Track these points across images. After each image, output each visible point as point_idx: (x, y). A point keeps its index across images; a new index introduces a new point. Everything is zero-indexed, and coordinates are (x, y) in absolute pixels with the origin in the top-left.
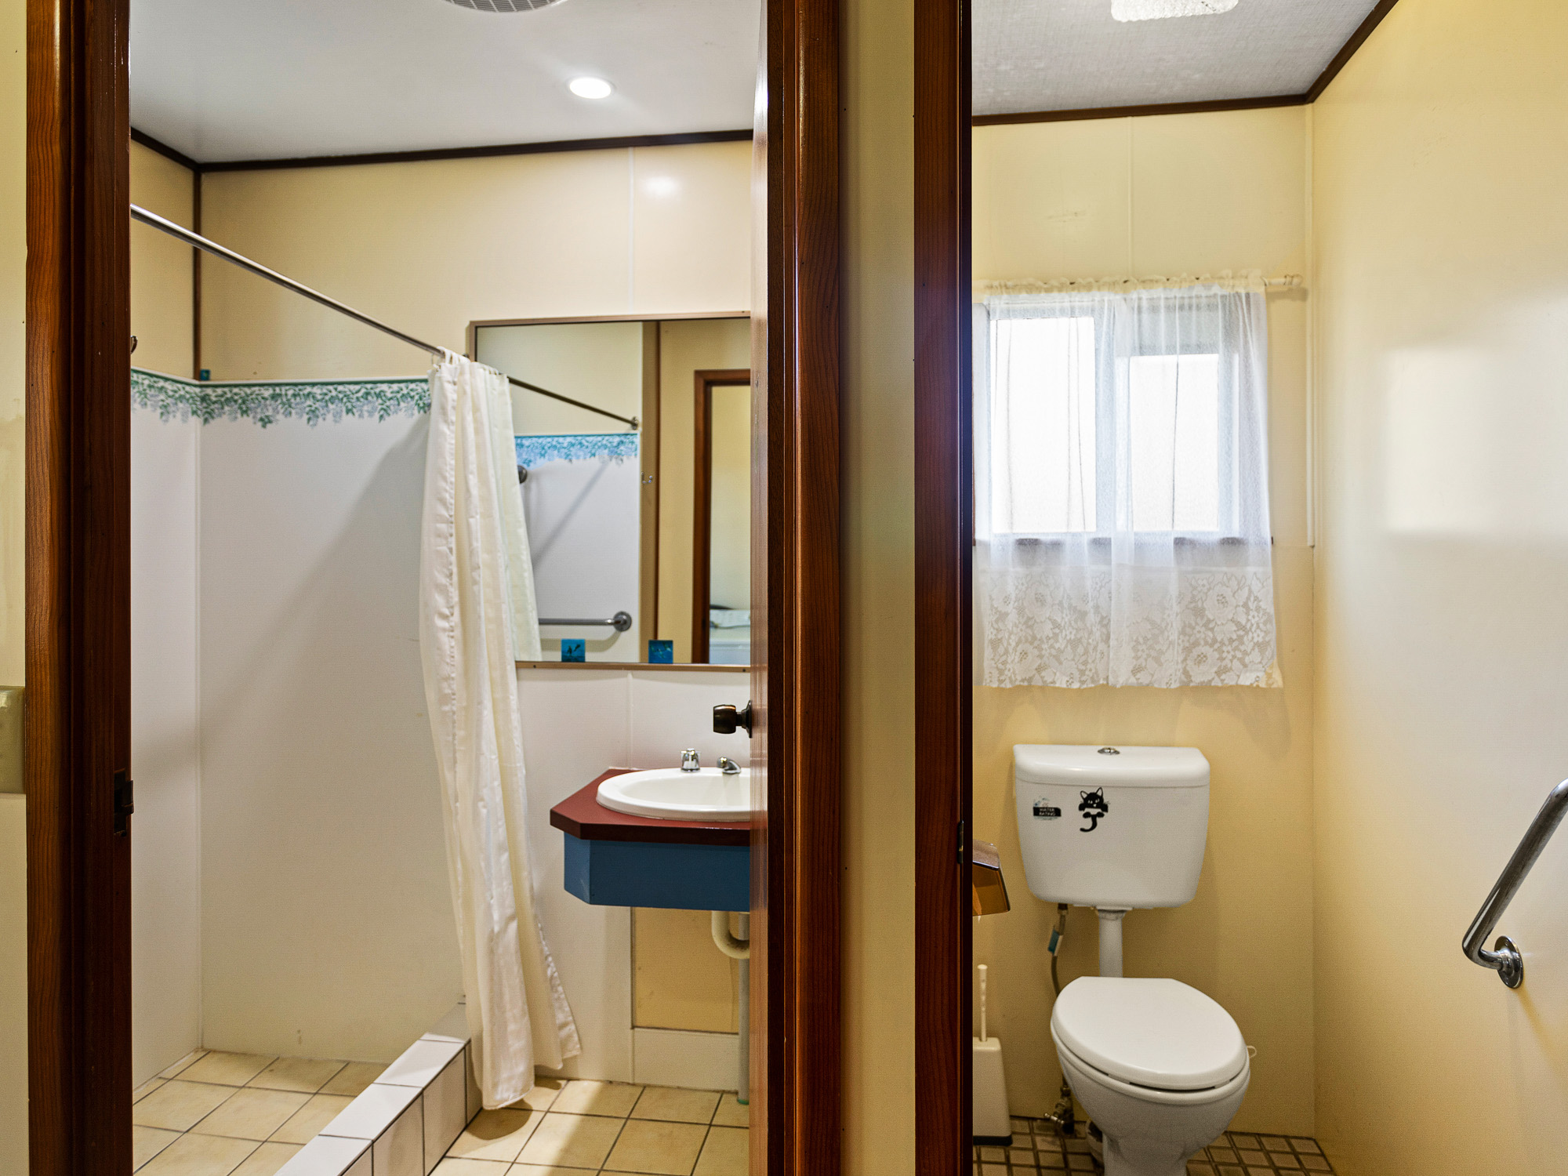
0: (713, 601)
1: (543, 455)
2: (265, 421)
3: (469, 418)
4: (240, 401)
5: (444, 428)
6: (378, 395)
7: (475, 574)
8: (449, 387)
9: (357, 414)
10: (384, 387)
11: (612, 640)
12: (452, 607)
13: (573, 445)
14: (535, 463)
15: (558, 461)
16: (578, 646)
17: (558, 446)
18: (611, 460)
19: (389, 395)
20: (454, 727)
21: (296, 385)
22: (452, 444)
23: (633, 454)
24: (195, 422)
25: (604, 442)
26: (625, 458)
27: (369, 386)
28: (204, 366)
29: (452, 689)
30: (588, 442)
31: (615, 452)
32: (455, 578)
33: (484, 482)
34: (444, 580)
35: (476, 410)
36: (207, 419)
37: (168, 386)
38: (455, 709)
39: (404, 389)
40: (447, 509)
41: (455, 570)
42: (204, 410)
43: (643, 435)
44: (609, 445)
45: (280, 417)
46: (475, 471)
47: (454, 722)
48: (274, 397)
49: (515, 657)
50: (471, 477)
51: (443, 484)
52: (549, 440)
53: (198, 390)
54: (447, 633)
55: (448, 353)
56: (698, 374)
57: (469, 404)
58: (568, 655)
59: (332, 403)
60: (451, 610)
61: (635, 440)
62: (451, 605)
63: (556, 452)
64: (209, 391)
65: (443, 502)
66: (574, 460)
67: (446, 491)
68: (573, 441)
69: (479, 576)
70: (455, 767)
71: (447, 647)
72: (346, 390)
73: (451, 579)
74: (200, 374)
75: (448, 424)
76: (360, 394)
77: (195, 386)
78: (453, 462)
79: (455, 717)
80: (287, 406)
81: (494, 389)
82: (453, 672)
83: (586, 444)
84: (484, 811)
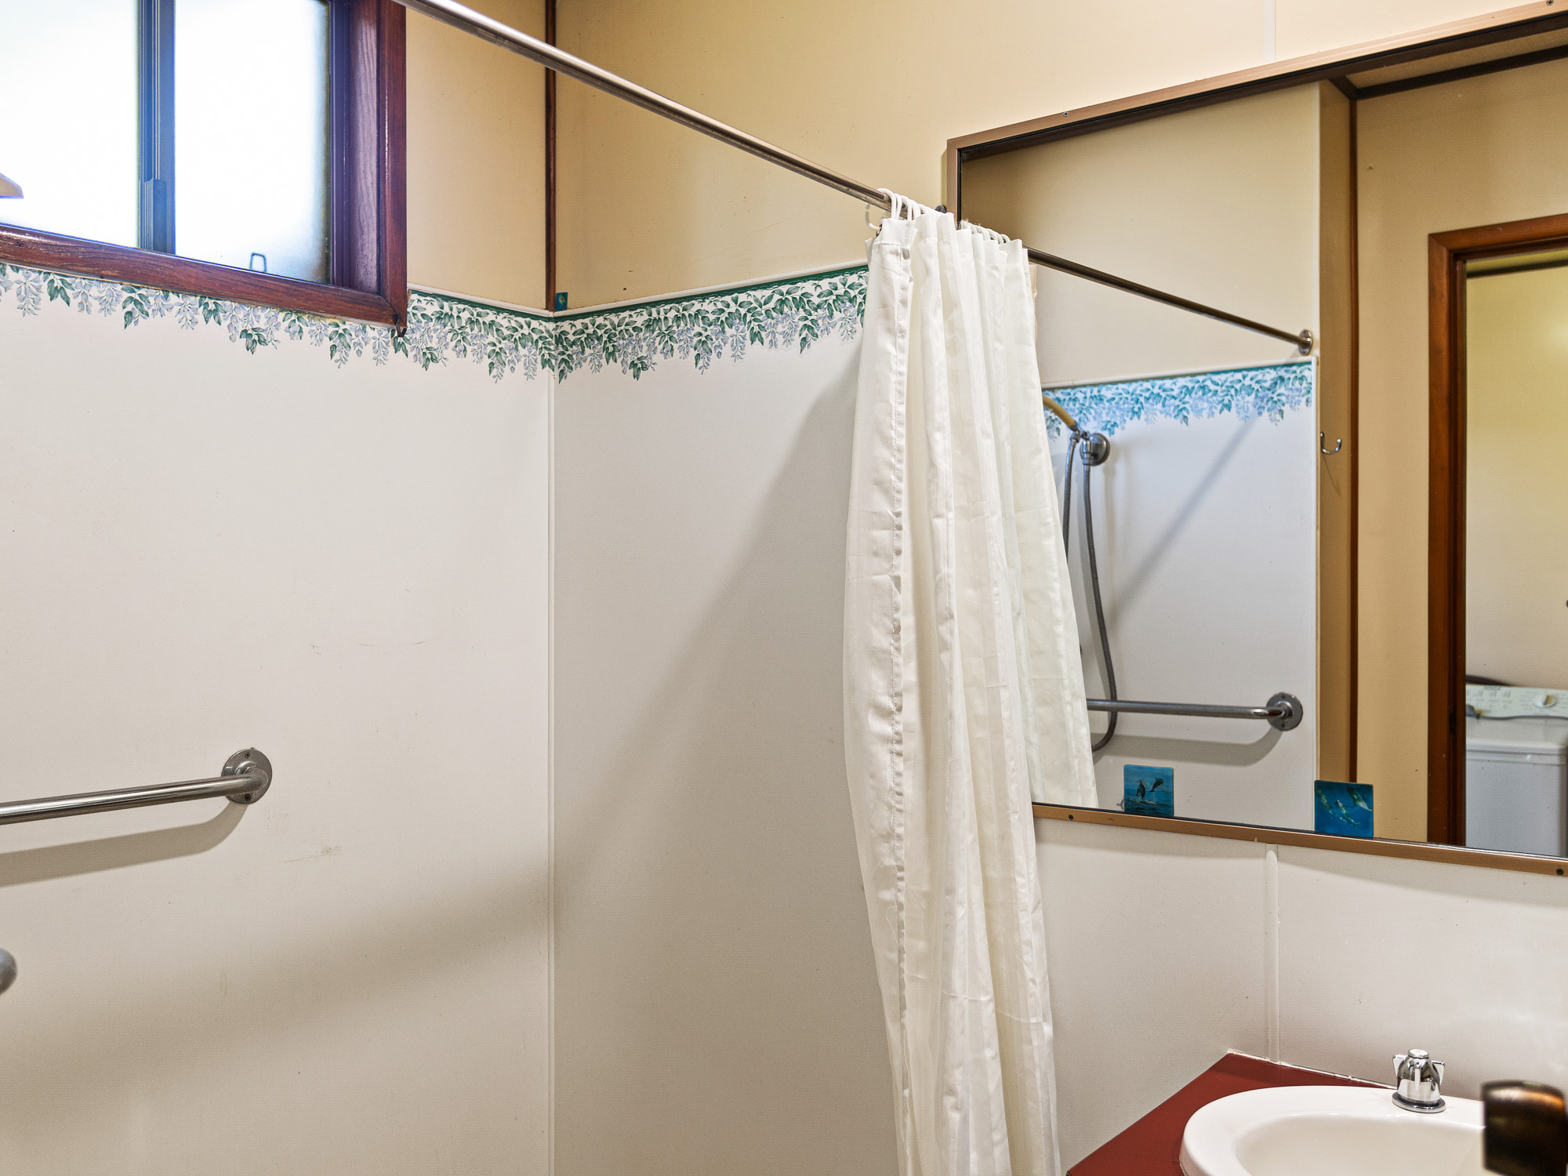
0: (1472, 668)
1: (1137, 414)
2: (638, 367)
3: (936, 322)
4: (605, 338)
5: (886, 342)
6: (799, 303)
7: (943, 629)
8: (895, 264)
9: (766, 341)
10: (808, 287)
11: (1263, 748)
12: (899, 695)
13: (1189, 391)
14: (1123, 428)
15: (1159, 421)
16: (1158, 783)
17: (1163, 395)
18: (1260, 414)
19: (816, 300)
20: (900, 935)
21: (678, 300)
22: (901, 374)
23: (1304, 400)
24: (546, 376)
25: (1247, 382)
26: (1286, 409)
27: (784, 288)
28: (560, 289)
29: (898, 859)
30: (1214, 382)
31: (1269, 401)
32: (908, 637)
33: (966, 445)
34: (884, 641)
35: (950, 305)
36: (565, 366)
37: (502, 320)
38: (902, 898)
39: (840, 286)
40: (892, 501)
41: (908, 621)
42: (560, 357)
43: (1323, 363)
44: (1256, 387)
45: (658, 358)
46: (947, 424)
47: (900, 925)
48: (649, 325)
49: (1033, 795)
50: (937, 436)
51: (883, 453)
52: (1147, 385)
53: (551, 326)
54: (890, 746)
55: (897, 199)
56: (1435, 239)
57: (935, 293)
58: (1139, 799)
59: (731, 327)
60: (896, 700)
61: (1306, 373)
62: (897, 689)
63: (1160, 406)
64: (566, 326)
65: (882, 485)
66: (1191, 416)
67: (892, 467)
68: (1190, 385)
69: (952, 633)
70: (902, 1016)
71: (888, 774)
72: (751, 299)
73: (898, 640)
74: (555, 300)
75: (895, 335)
76: (771, 305)
77: (548, 320)
78: (902, 409)
79: (903, 915)
80: (667, 338)
81: (996, 268)
82: (900, 825)
83: (1213, 387)
84: (955, 1117)
